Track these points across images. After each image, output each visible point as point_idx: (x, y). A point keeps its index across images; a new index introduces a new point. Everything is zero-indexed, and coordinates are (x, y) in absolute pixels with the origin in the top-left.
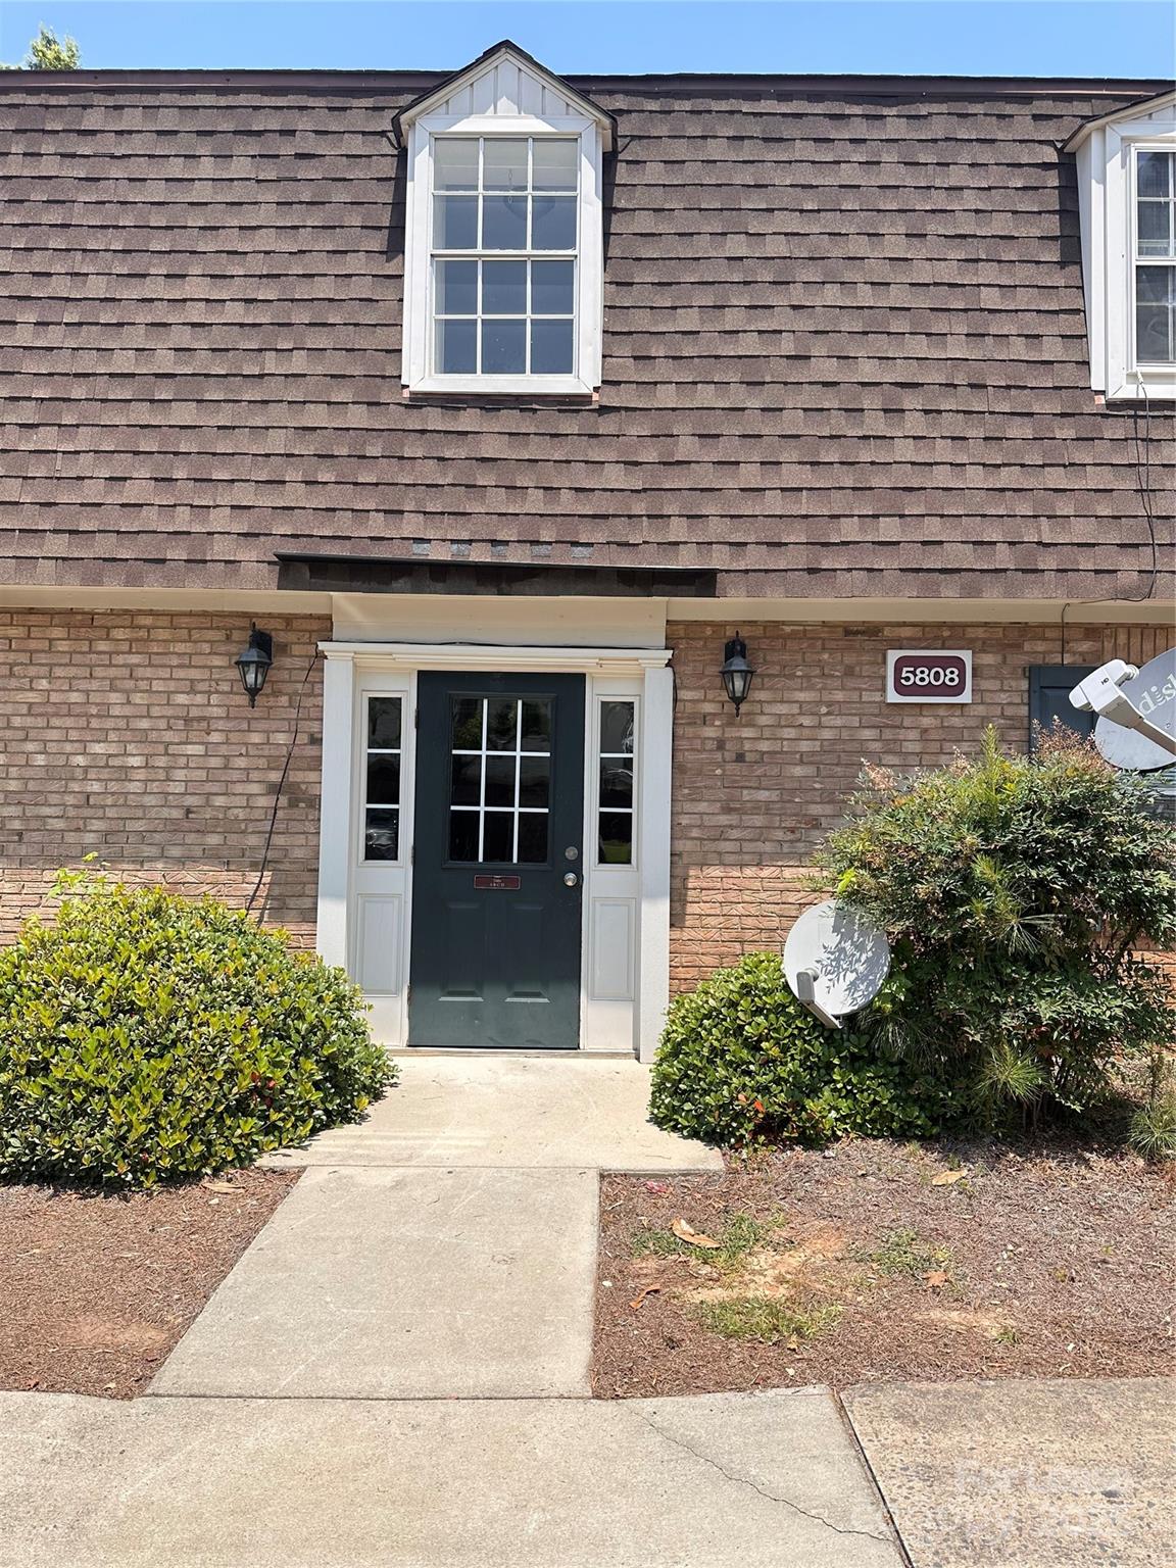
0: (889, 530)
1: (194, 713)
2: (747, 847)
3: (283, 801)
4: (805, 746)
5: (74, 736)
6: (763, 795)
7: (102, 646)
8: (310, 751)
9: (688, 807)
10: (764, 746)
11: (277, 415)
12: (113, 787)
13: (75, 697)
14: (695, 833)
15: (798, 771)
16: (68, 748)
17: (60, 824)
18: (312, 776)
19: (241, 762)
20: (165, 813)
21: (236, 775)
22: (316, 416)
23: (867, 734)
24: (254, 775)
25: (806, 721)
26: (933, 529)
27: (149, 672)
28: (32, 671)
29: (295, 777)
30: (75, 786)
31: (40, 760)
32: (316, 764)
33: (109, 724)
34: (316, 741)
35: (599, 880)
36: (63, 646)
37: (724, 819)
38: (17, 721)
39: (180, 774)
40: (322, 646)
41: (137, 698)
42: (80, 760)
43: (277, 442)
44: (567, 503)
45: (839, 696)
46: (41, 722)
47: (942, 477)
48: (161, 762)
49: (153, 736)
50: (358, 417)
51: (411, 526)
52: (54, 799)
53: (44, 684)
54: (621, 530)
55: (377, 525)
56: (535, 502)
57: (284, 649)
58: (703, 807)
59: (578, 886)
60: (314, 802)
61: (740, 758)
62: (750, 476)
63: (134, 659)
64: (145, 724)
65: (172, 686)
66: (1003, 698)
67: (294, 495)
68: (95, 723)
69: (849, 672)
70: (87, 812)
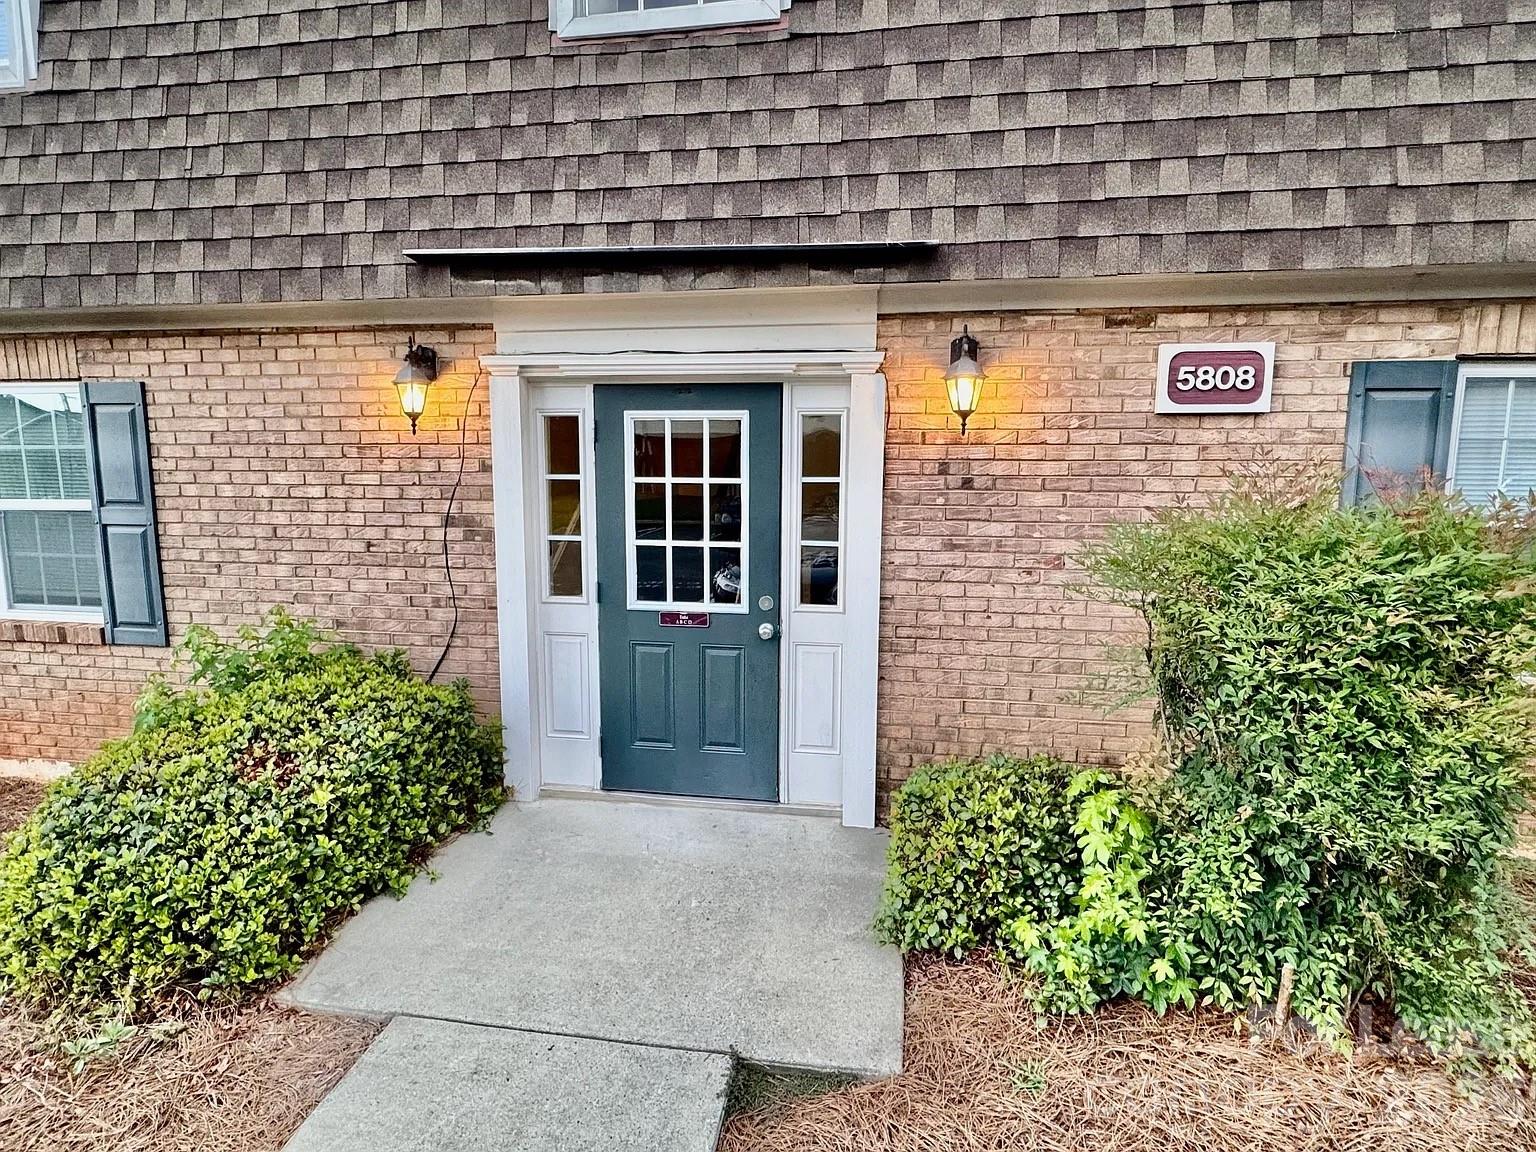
0: (1174, 178)
1: (366, 439)
2: (973, 590)
3: (456, 533)
4: (1048, 469)
5: (256, 464)
6: (994, 529)
7: (273, 369)
8: (481, 479)
9: (903, 543)
10: (998, 469)
11: (411, 84)
12: (298, 518)
13: (253, 425)
14: (910, 573)
15: (1040, 499)
16: (253, 478)
17: (252, 557)
18: (484, 507)
19: (415, 492)
20: (348, 546)
21: (411, 506)
22: (453, 81)
23: (1129, 452)
24: (429, 506)
25: (1052, 437)
26: (1236, 174)
27: (318, 396)
28: (210, 398)
29: (471, 507)
30: (262, 518)
31: (228, 491)
32: (486, 494)
33: (288, 452)
34: (486, 468)
35: (800, 620)
36: (236, 370)
37: (946, 558)
38: (202, 451)
39: (357, 505)
40: (485, 361)
41: (310, 424)
42: (264, 491)
43: (411, 119)
44: (747, 168)
45: (1095, 405)
46: (224, 451)
47: (1254, 99)
48: (339, 492)
49: (329, 464)
50: (500, 78)
51: (563, 209)
52: (245, 531)
53: (221, 411)
54: (814, 199)
55: (522, 212)
56: (707, 169)
57: (446, 364)
58: (921, 543)
59: (776, 637)
60: (489, 536)
61: (967, 484)
62: (985, 115)
63: (304, 382)
64: (320, 452)
65: (342, 410)
66: (1313, 404)
67: (432, 181)
68: (274, 452)
69: (1111, 374)
70: (276, 545)
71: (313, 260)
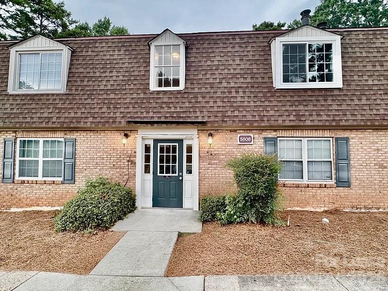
0: (236, 113)
1: (115, 148)
2: (213, 171)
3: (130, 163)
4: (223, 152)
5: (95, 152)
6: (216, 161)
7: (100, 136)
8: (134, 154)
9: (202, 163)
10: (216, 152)
11: (128, 96)
12: (101, 161)
13: (95, 145)
14: (203, 168)
15: (222, 157)
16: (94, 154)
17: (93, 168)
18: (135, 159)
19: (122, 156)
20: (110, 165)
21: (122, 159)
22: (135, 96)
23: (234, 150)
24: (125, 159)
25: (223, 147)
26: (244, 113)
27: (107, 141)
28: (87, 141)
29: (132, 159)
30: (95, 161)
31: (89, 156)
32: (135, 157)
33: (101, 150)
34: (135, 152)
35: (186, 177)
36: (93, 136)
37: (209, 166)
38: (85, 150)
39: (112, 159)
40: (136, 136)
41: (105, 145)
42: (96, 156)
43: (128, 101)
44: (178, 110)
45: (229, 143)
46: (89, 150)
47: (246, 104)
48: (109, 156)
49: (108, 152)
50: (142, 96)
51: (151, 114)
52: (91, 163)
53: (89, 143)
54: (188, 114)
55: (145, 114)
56: (173, 110)
57: (129, 136)
58: (205, 164)
59: (182, 179)
60: (135, 163)
61: (211, 155)
62: (211, 104)
63: (104, 139)
64: (106, 150)
65: (111, 143)
66: (259, 143)
67: (131, 110)
68: (98, 150)
69: (231, 139)
70: (97, 165)
71: (111, 121)
